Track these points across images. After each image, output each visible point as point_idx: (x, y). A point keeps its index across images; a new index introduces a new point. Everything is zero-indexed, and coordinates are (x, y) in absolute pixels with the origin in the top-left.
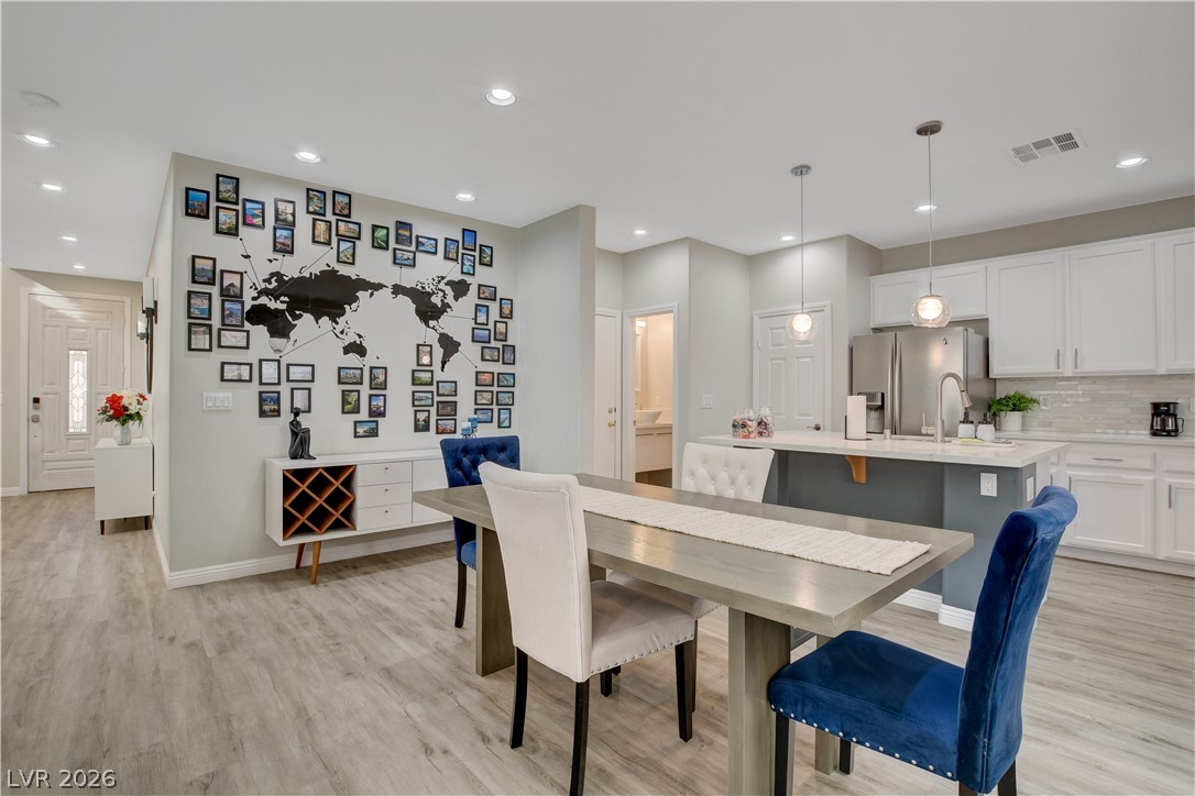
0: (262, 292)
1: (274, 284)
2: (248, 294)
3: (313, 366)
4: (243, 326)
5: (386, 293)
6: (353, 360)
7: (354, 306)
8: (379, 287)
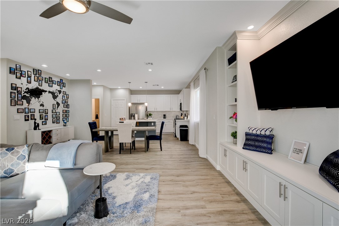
0: (25, 92)
1: (27, 90)
2: (23, 92)
3: (35, 109)
4: (22, 100)
5: (47, 92)
6: (42, 108)
7: (42, 95)
8: (46, 91)
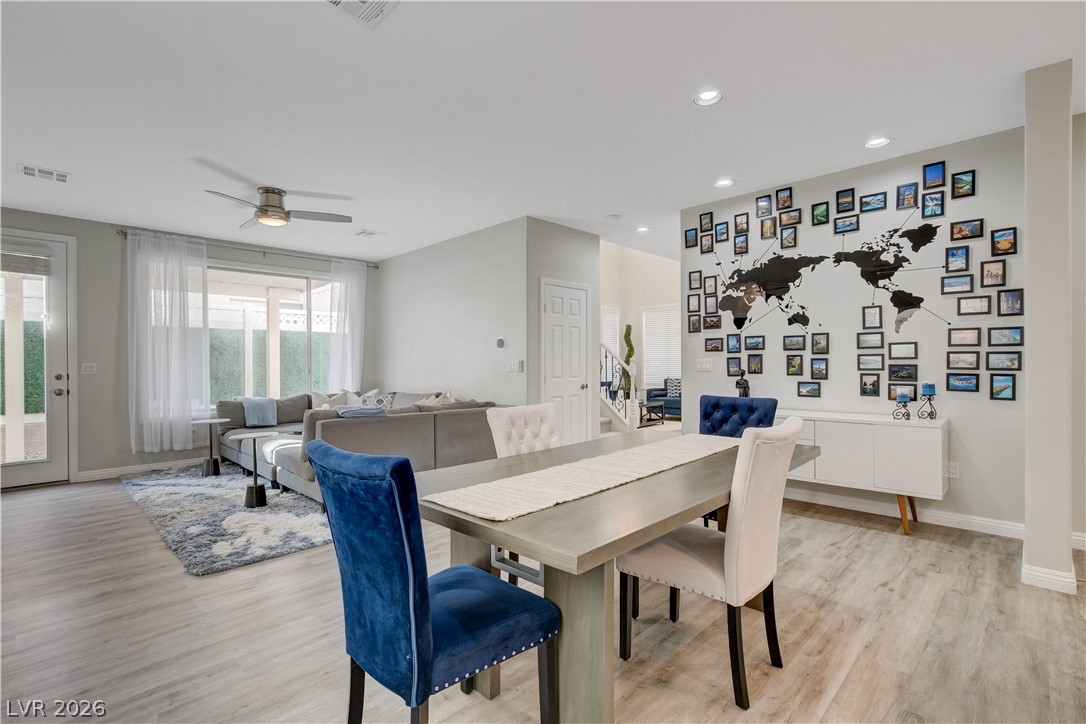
0: (728, 288)
1: (736, 278)
2: (721, 289)
3: (763, 337)
4: (717, 312)
5: (829, 263)
6: (797, 329)
7: (797, 282)
8: (822, 259)
